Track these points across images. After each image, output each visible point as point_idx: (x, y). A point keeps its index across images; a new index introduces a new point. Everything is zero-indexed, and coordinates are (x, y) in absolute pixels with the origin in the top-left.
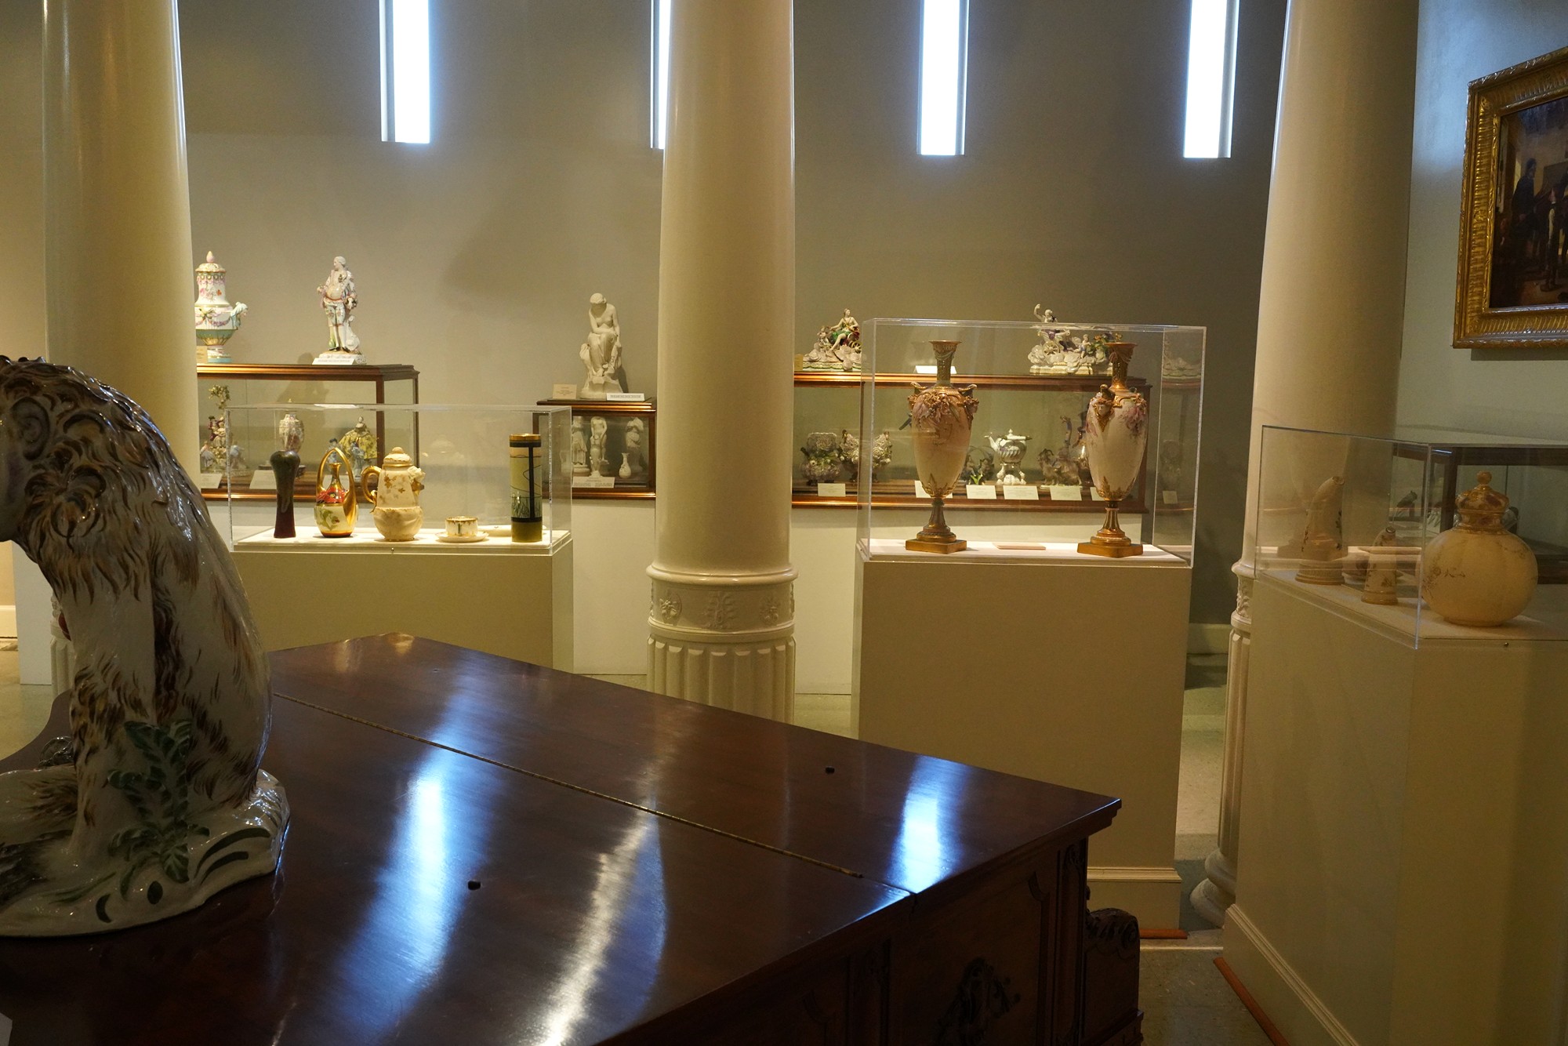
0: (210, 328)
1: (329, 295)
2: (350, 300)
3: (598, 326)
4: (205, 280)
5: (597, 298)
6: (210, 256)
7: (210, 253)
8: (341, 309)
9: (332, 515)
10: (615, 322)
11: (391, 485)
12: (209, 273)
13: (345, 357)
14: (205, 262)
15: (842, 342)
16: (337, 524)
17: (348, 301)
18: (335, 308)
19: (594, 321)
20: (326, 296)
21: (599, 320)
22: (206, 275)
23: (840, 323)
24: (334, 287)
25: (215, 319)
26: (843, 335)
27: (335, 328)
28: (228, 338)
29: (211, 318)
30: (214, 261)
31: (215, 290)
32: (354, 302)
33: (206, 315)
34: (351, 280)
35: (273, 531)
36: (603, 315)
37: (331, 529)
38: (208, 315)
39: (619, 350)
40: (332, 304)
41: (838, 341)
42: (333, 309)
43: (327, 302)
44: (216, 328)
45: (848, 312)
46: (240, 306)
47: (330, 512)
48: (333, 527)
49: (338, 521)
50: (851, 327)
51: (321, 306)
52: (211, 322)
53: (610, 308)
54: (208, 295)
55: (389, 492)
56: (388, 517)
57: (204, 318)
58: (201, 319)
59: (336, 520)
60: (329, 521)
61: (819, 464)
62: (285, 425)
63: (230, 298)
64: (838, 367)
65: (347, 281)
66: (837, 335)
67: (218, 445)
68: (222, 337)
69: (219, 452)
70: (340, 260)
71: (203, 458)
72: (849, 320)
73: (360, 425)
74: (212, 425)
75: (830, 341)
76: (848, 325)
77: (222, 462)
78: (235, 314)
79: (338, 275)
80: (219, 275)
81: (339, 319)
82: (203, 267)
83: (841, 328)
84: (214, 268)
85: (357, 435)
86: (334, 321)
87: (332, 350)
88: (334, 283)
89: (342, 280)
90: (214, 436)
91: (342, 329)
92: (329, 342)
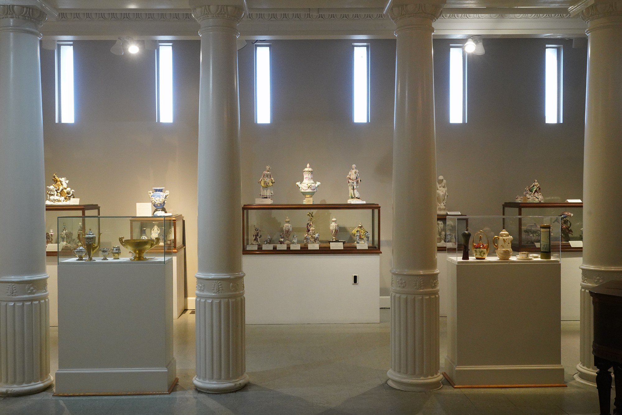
0: (310, 191)
1: (352, 179)
2: (359, 180)
3: (440, 187)
4: (308, 174)
5: (441, 177)
6: (308, 165)
7: (308, 164)
8: (355, 183)
9: (483, 252)
10: (445, 186)
11: (505, 241)
12: (309, 171)
13: (358, 201)
14: (307, 167)
15: (536, 191)
16: (485, 255)
17: (358, 181)
18: (353, 183)
19: (438, 186)
20: (350, 179)
21: (440, 185)
22: (308, 172)
23: (533, 185)
24: (353, 176)
25: (312, 188)
26: (535, 189)
27: (352, 190)
28: (313, 195)
29: (311, 188)
30: (310, 167)
31: (311, 178)
32: (360, 181)
33: (309, 186)
34: (358, 173)
35: (462, 257)
36: (442, 183)
37: (482, 256)
38: (310, 187)
39: (447, 196)
40: (353, 182)
41: (534, 191)
42: (352, 183)
43: (350, 181)
44: (312, 191)
45: (536, 181)
46: (318, 183)
47: (483, 251)
48: (483, 256)
49: (485, 254)
50: (538, 186)
51: (348, 182)
52: (311, 189)
53: (444, 181)
54: (308, 179)
55: (505, 244)
56: (506, 252)
57: (308, 188)
58: (307, 188)
59: (484, 254)
60: (482, 254)
61: (534, 236)
62: (333, 226)
63: (315, 180)
64: (537, 201)
65: (357, 173)
66: (533, 189)
67: (311, 234)
68: (312, 194)
69: (312, 237)
70: (354, 166)
71: (306, 239)
72: (536, 183)
73: (360, 226)
74: (307, 227)
75: (531, 191)
76: (536, 185)
77: (313, 240)
78: (317, 186)
79: (354, 171)
80: (311, 172)
81: (355, 187)
82: (306, 169)
83: (533, 186)
84: (310, 169)
85: (359, 229)
86: (352, 188)
87: (352, 198)
88: (353, 174)
89: (355, 173)
90: (309, 231)
91: (355, 191)
92: (350, 195)
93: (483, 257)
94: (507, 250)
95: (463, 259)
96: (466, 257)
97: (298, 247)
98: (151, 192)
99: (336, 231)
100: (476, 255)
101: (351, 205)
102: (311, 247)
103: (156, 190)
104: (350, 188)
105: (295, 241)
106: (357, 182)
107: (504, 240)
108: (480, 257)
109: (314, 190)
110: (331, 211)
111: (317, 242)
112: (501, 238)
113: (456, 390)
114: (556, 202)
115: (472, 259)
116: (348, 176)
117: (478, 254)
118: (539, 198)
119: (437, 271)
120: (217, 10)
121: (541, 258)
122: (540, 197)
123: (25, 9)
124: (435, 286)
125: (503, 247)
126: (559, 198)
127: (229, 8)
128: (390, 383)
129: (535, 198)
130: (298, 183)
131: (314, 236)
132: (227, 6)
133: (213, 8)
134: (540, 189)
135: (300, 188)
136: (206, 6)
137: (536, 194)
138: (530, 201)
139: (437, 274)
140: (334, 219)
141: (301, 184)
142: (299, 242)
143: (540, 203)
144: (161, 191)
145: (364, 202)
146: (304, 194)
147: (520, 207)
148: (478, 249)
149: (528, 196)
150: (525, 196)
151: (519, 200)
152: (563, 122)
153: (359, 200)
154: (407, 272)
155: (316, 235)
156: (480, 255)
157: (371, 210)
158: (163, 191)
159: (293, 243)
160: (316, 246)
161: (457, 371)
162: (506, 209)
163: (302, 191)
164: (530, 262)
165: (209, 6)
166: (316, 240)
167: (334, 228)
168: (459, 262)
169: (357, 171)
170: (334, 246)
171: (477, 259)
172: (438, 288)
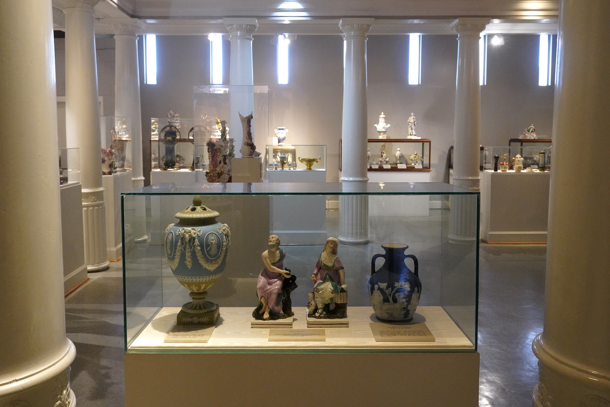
2: (416, 123)
6: (382, 113)
8: (413, 126)
15: (532, 131)
18: (412, 125)
20: (410, 122)
24: (412, 121)
25: (385, 128)
27: (411, 130)
30: (384, 114)
41: (531, 132)
43: (410, 124)
45: (532, 125)
46: (389, 125)
51: (408, 124)
56: (519, 168)
59: (507, 168)
60: (505, 169)
61: (530, 161)
62: (398, 154)
63: (387, 123)
64: (532, 138)
65: (414, 119)
66: (530, 130)
67: (384, 158)
68: (384, 132)
69: (384, 160)
70: (412, 114)
71: (381, 162)
72: (532, 126)
73: (416, 153)
74: (381, 154)
75: (529, 131)
76: (532, 128)
77: (385, 162)
78: (388, 127)
79: (412, 117)
80: (385, 118)
81: (413, 128)
82: (381, 116)
83: (530, 128)
84: (384, 116)
85: (415, 156)
86: (411, 128)
87: (411, 135)
88: (411, 119)
89: (413, 118)
90: (382, 156)
91: (413, 130)
92: (409, 133)
93: (506, 170)
94: (520, 166)
95: (494, 171)
96: (496, 170)
97: (377, 167)
98: (276, 130)
99: (400, 157)
100: (502, 169)
101: (411, 139)
102: (385, 167)
103: (280, 129)
104: (410, 129)
105: (374, 163)
106: (415, 125)
107: (518, 160)
108: (504, 170)
109: (386, 129)
110: (393, 143)
111: (388, 164)
112: (516, 159)
113: (489, 245)
114: (545, 138)
115: (499, 171)
116: (409, 121)
117: (503, 168)
118: (533, 136)
119: (479, 178)
120: (358, 27)
121: (540, 171)
122: (535, 135)
123: (248, 26)
124: (479, 186)
125: (518, 164)
126: (546, 136)
127: (364, 26)
128: (450, 242)
129: (531, 136)
130: (376, 125)
131: (386, 160)
132: (364, 25)
133: (355, 26)
134: (534, 130)
135: (377, 128)
136: (351, 25)
137: (532, 133)
138: (528, 138)
139: (479, 180)
140: (398, 149)
141: (377, 125)
142: (377, 164)
143: (535, 139)
144: (283, 129)
145: (420, 138)
146: (380, 132)
147: (522, 142)
148: (503, 166)
149: (527, 134)
150: (525, 135)
151: (521, 137)
152: (551, 84)
153: (415, 136)
154: (462, 178)
155: (388, 159)
156: (504, 169)
157: (421, 144)
158: (284, 129)
159: (373, 164)
160: (389, 167)
161: (490, 235)
162: (512, 143)
163: (379, 130)
164: (533, 173)
165: (353, 25)
166: (387, 162)
167: (399, 155)
168: (492, 173)
169: (415, 117)
170: (400, 166)
171: (502, 171)
172: (480, 187)
